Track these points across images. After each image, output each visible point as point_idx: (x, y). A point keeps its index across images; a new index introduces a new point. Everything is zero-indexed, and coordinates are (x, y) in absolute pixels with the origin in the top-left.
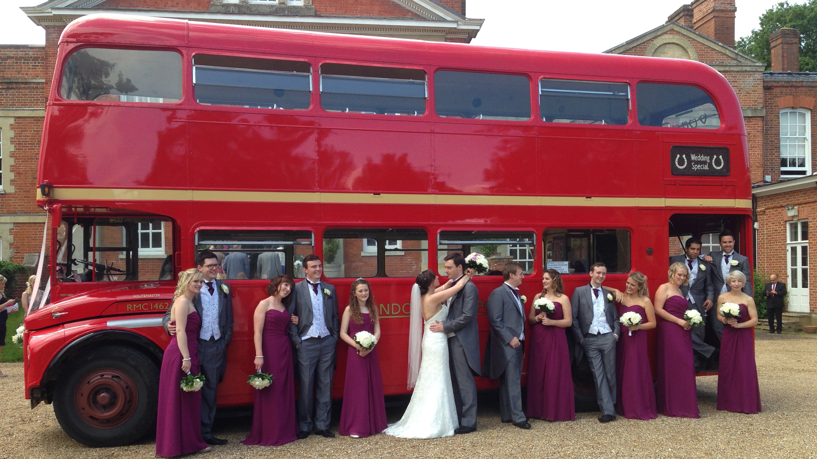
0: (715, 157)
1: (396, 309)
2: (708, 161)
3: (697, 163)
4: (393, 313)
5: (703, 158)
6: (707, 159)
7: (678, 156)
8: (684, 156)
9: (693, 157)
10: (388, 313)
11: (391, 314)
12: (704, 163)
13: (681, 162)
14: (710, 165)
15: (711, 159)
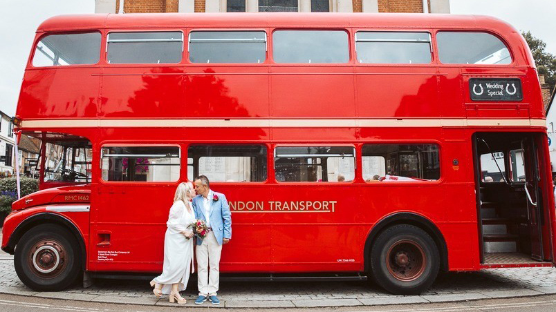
0: (508, 85)
1: (241, 206)
2: (502, 88)
3: (492, 90)
4: (239, 209)
5: (497, 86)
6: (502, 87)
7: (475, 85)
8: (480, 85)
9: (489, 86)
10: (235, 209)
11: (237, 210)
12: (500, 90)
13: (478, 90)
14: (505, 92)
15: (505, 87)
